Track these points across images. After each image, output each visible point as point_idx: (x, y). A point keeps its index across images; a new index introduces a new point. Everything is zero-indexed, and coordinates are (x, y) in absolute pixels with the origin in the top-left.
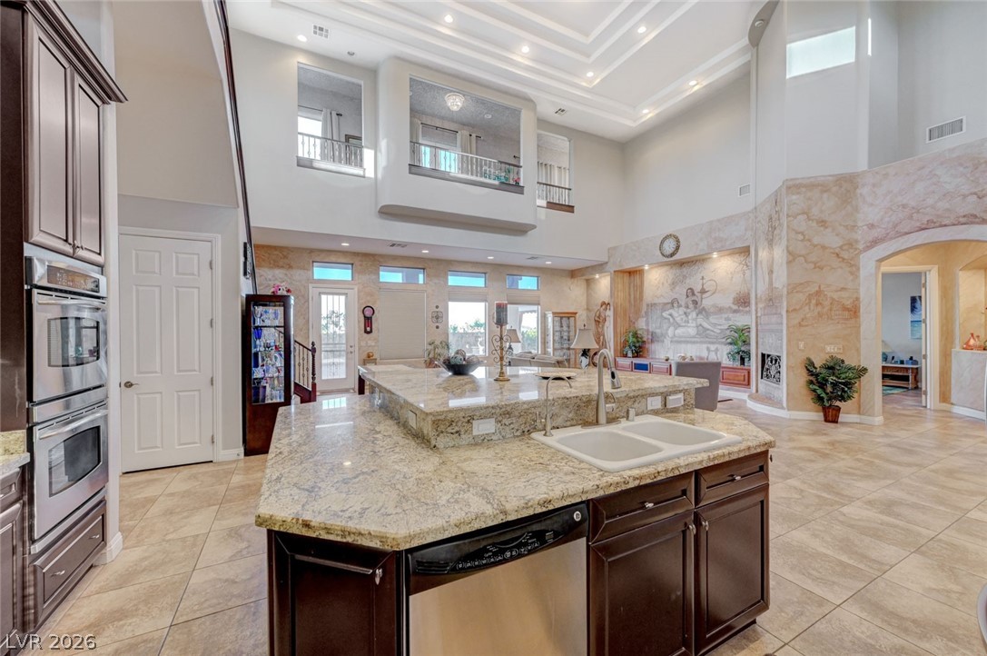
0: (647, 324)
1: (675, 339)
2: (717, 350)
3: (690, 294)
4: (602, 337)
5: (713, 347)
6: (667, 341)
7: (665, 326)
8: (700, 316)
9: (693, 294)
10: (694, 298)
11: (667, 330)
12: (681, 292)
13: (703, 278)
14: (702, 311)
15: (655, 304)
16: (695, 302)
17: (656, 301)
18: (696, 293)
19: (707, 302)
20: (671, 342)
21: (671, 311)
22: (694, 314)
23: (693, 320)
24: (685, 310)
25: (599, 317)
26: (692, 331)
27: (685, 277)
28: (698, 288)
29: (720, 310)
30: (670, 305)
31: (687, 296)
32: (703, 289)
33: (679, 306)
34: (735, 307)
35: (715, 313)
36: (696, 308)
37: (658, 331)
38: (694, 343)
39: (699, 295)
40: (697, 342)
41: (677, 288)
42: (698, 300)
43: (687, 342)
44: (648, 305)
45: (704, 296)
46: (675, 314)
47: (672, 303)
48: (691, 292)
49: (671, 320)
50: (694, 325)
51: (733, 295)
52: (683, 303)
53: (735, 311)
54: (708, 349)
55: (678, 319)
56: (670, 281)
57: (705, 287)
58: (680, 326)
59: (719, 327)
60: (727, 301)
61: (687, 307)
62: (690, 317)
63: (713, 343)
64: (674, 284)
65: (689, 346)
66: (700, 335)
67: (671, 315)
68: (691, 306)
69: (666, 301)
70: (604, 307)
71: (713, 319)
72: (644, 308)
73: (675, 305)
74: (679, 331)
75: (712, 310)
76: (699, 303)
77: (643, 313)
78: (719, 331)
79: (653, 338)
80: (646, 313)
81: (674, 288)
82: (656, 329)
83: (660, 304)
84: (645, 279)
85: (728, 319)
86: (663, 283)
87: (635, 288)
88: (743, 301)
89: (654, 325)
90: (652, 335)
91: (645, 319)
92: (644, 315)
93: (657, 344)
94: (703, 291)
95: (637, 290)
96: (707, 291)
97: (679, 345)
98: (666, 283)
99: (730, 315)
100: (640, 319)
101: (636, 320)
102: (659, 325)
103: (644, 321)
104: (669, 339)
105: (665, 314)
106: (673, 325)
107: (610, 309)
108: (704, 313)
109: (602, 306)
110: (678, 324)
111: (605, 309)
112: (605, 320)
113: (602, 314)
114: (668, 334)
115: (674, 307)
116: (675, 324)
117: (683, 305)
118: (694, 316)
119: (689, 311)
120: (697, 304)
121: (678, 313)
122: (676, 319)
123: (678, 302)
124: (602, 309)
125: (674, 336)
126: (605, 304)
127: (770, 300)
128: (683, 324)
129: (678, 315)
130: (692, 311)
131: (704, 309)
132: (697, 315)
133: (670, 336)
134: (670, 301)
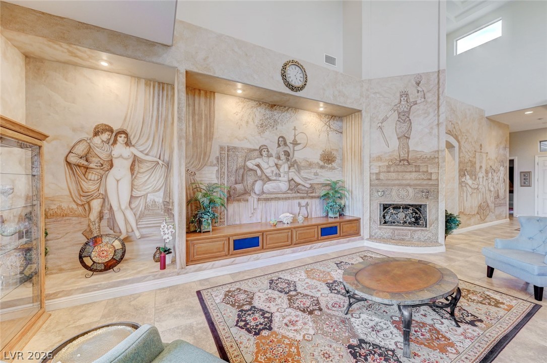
0: (220, 175)
1: (264, 196)
2: (307, 204)
3: (282, 143)
5: (303, 202)
6: (252, 199)
7: (250, 180)
8: (292, 170)
9: (285, 144)
10: (286, 149)
11: (253, 184)
12: (270, 139)
13: (295, 129)
14: (293, 164)
15: (235, 148)
16: (287, 154)
17: (236, 144)
18: (288, 143)
19: (299, 155)
20: (259, 200)
21: (258, 161)
22: (285, 168)
23: (285, 173)
24: (276, 161)
25: (86, 157)
26: (284, 186)
27: (276, 122)
28: (290, 140)
29: (310, 165)
30: (256, 153)
31: (279, 145)
32: (295, 140)
33: (270, 156)
35: (305, 167)
36: (288, 160)
37: (239, 187)
38: (286, 199)
39: (291, 146)
40: (289, 198)
41: (267, 133)
42: (291, 152)
43: (278, 199)
44: (222, 148)
45: (296, 148)
46: (264, 165)
47: (260, 151)
48: (282, 141)
49: (259, 172)
50: (286, 179)
51: (320, 152)
52: (274, 153)
53: (322, 167)
54: (299, 204)
55: (268, 172)
56: (256, 121)
57: (297, 138)
58: (270, 180)
59: (310, 182)
60: (315, 157)
61: (279, 158)
62: (281, 170)
63: (303, 198)
64: (263, 127)
65: (281, 203)
66: (291, 190)
67: (258, 166)
68: (283, 157)
69: (252, 147)
70: (105, 136)
71: (304, 173)
72: (215, 152)
73: (264, 154)
74: (269, 186)
75: (303, 164)
76: (291, 155)
77: (213, 159)
78: (308, 186)
79: (232, 196)
80: (219, 160)
81: (263, 132)
82: (236, 183)
83: (242, 149)
84: (216, 107)
85: (316, 174)
86: (247, 122)
87: (197, 117)
88: (328, 159)
89: (233, 179)
90: (229, 192)
91: (216, 168)
92: (215, 162)
93: (236, 204)
94: (295, 143)
95: (200, 121)
96: (299, 144)
97: (269, 203)
98: (252, 123)
99: (319, 170)
100: (206, 168)
101: (199, 170)
102: (240, 178)
103: (215, 172)
104: (255, 196)
105: (250, 164)
106: (260, 178)
107: (128, 144)
108: (295, 165)
109: (96, 134)
110: (267, 177)
111: (111, 141)
112: (112, 166)
113: (97, 151)
114: (253, 189)
115: (262, 155)
116: (264, 177)
117: (274, 155)
118: (286, 169)
119: (280, 162)
120: (289, 156)
121: (268, 163)
122: (264, 170)
123: (268, 151)
124: (97, 140)
125: (263, 192)
126: (111, 131)
127: (404, 160)
128: (274, 178)
129: (267, 165)
130: (284, 163)
131: (295, 162)
132: (289, 168)
133: (257, 193)
134: (258, 148)
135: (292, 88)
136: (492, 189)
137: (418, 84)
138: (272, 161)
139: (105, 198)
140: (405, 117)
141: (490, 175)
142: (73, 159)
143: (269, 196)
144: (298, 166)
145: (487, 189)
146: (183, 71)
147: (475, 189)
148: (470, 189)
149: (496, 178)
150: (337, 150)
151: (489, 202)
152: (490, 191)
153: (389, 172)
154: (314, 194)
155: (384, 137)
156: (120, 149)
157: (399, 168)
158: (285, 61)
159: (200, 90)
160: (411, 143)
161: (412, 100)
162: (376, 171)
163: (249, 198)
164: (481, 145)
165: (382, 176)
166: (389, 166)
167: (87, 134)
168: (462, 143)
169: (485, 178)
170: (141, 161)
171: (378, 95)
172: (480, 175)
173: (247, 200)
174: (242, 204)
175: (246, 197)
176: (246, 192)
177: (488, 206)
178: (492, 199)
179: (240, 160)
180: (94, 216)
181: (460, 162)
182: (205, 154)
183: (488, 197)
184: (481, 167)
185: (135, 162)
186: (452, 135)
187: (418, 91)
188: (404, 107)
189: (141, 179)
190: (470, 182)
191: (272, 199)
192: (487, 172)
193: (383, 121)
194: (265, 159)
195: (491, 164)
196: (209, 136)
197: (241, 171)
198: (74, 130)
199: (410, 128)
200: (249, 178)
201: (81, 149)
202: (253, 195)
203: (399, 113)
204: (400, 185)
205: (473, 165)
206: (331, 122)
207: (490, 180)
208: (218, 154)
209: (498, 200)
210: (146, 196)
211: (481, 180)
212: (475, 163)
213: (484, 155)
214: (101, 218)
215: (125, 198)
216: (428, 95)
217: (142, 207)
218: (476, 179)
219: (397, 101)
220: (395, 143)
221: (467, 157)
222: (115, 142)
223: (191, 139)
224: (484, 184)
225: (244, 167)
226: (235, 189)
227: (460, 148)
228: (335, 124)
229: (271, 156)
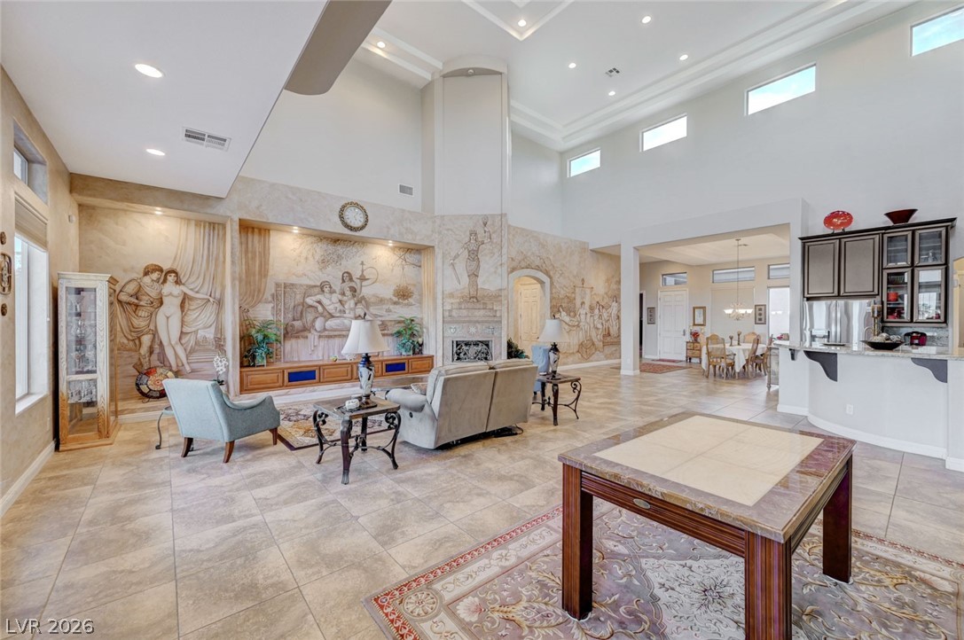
0: (276, 311)
1: (326, 333)
3: (347, 279)
4: (146, 339)
6: (313, 336)
7: (309, 317)
8: (359, 306)
9: (351, 280)
10: (353, 284)
11: (314, 321)
12: (333, 275)
13: (362, 263)
14: (361, 301)
15: (292, 285)
16: (353, 290)
17: (293, 280)
18: (354, 279)
20: (320, 337)
21: (319, 297)
22: (351, 303)
23: (351, 309)
24: (340, 297)
25: (136, 296)
27: (339, 257)
28: (356, 274)
29: (381, 301)
30: (317, 290)
31: (344, 281)
32: (362, 275)
33: (332, 292)
34: (395, 299)
35: (375, 304)
36: (354, 296)
37: (298, 324)
39: (358, 281)
41: (329, 269)
42: (358, 287)
43: (343, 336)
44: (278, 285)
45: (364, 283)
46: (326, 302)
47: (322, 288)
48: (347, 277)
49: (320, 308)
50: (351, 316)
51: (394, 287)
52: (337, 289)
53: (395, 303)
55: (331, 308)
56: (317, 258)
57: (365, 273)
58: (333, 317)
59: (380, 319)
60: (388, 293)
61: (343, 294)
62: (346, 307)
64: (324, 263)
67: (319, 302)
68: (348, 293)
69: (313, 284)
70: (155, 275)
72: (270, 289)
73: (326, 290)
74: (331, 323)
75: (372, 300)
76: (358, 291)
77: (268, 295)
79: (289, 333)
80: (275, 297)
81: (325, 268)
82: (294, 320)
83: (301, 285)
84: (271, 245)
85: (389, 311)
86: (306, 258)
87: (250, 255)
88: (403, 294)
89: (290, 316)
90: (286, 329)
91: (272, 305)
92: (270, 299)
93: (293, 341)
94: (363, 278)
95: (253, 258)
96: (368, 279)
97: (331, 341)
98: (311, 259)
99: (392, 307)
100: (260, 305)
101: (253, 307)
102: (299, 315)
103: (270, 309)
104: (316, 333)
105: (309, 301)
106: (321, 315)
107: (178, 282)
108: (363, 302)
109: (146, 273)
110: (330, 314)
111: (161, 281)
112: (161, 303)
113: (148, 290)
114: (314, 326)
115: (323, 291)
116: (326, 313)
117: (338, 291)
118: (352, 305)
119: (345, 298)
120: (355, 291)
121: (331, 300)
122: (327, 308)
123: (330, 287)
124: (147, 280)
125: (325, 329)
126: (161, 270)
127: (473, 297)
128: (338, 315)
129: (331, 302)
130: (349, 300)
131: (363, 298)
132: (356, 304)
133: (318, 330)
134: (319, 284)
135: (351, 228)
136: (599, 326)
137: (485, 224)
138: (335, 297)
139: (155, 334)
140: (474, 256)
141: (597, 311)
142: (123, 297)
143: (332, 333)
144: (366, 302)
145: (592, 326)
146: (236, 220)
147: (574, 326)
148: (567, 327)
149: (605, 315)
150: (414, 285)
151: (595, 340)
152: (598, 329)
153: (460, 309)
154: (386, 332)
155: (456, 274)
156: (170, 288)
157: (470, 305)
158: (343, 203)
159: (253, 228)
160: (480, 281)
161: (480, 240)
162: (448, 307)
163: (309, 335)
164: (583, 280)
165: (454, 313)
166: (460, 303)
167: (138, 274)
168: (556, 278)
169: (589, 315)
170: (191, 299)
171: (450, 232)
172: (582, 311)
173: (307, 337)
174: (301, 341)
175: (306, 333)
176: (305, 329)
177: (593, 344)
178: (601, 337)
179: (298, 297)
180: (144, 350)
181: (552, 299)
182: (259, 291)
183: (593, 334)
184: (583, 303)
185: (185, 301)
186: (541, 271)
187: (485, 232)
188: (473, 246)
189: (191, 316)
190: (567, 319)
191: (335, 336)
192: (592, 309)
193: (455, 258)
194: (328, 295)
195: (598, 300)
196: (264, 273)
197: (300, 308)
198: (125, 271)
199: (478, 266)
200: (308, 315)
201: (131, 288)
202: (313, 331)
203: (469, 252)
204: (470, 322)
205: (571, 300)
206: (407, 255)
207: (596, 318)
208: (273, 291)
209: (609, 339)
210: (196, 332)
211: (583, 317)
212: (575, 299)
213: (588, 291)
214: (151, 351)
215: (175, 334)
216: (494, 236)
217: (192, 342)
218: (575, 315)
219: (467, 239)
220: (465, 280)
221: (562, 292)
222: (165, 281)
223: (244, 277)
224: (588, 320)
225: (303, 303)
226: (292, 326)
227: (552, 283)
228: (412, 258)
229: (335, 292)
